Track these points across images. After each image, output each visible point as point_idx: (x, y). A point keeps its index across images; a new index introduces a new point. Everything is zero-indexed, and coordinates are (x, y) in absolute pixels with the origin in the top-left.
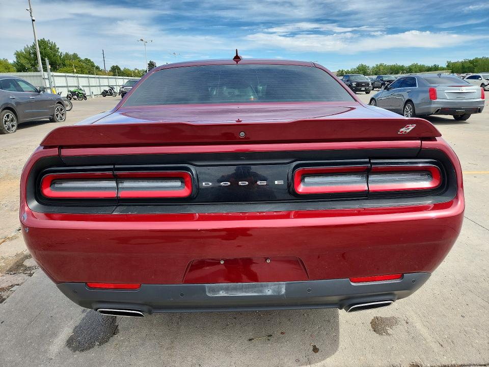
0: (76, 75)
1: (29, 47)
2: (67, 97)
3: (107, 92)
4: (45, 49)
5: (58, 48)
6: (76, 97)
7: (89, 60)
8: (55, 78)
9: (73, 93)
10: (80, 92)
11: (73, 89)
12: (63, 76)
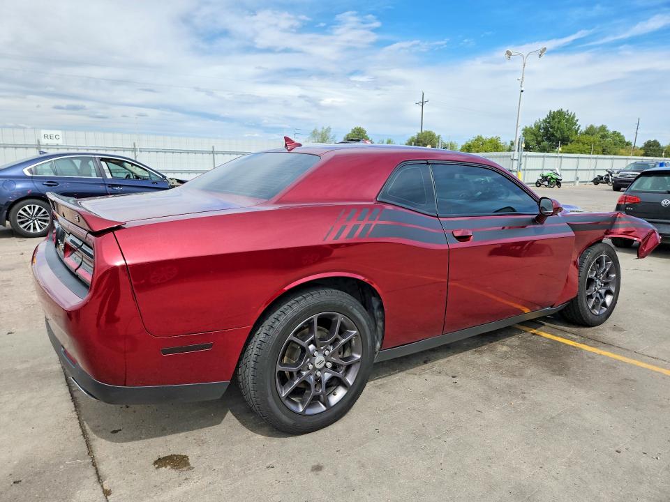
0: (561, 155)
1: (541, 120)
2: (536, 183)
3: (601, 178)
4: (559, 122)
5: (577, 120)
6: (546, 183)
7: (619, 134)
8: (529, 159)
9: (545, 178)
10: (554, 176)
11: (545, 174)
12: (540, 157)
